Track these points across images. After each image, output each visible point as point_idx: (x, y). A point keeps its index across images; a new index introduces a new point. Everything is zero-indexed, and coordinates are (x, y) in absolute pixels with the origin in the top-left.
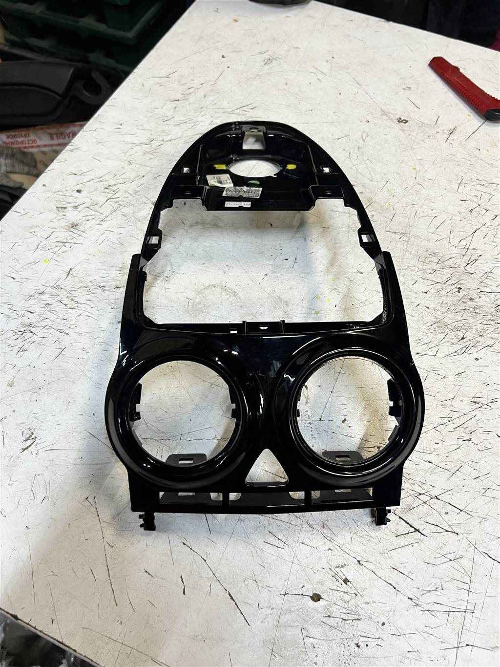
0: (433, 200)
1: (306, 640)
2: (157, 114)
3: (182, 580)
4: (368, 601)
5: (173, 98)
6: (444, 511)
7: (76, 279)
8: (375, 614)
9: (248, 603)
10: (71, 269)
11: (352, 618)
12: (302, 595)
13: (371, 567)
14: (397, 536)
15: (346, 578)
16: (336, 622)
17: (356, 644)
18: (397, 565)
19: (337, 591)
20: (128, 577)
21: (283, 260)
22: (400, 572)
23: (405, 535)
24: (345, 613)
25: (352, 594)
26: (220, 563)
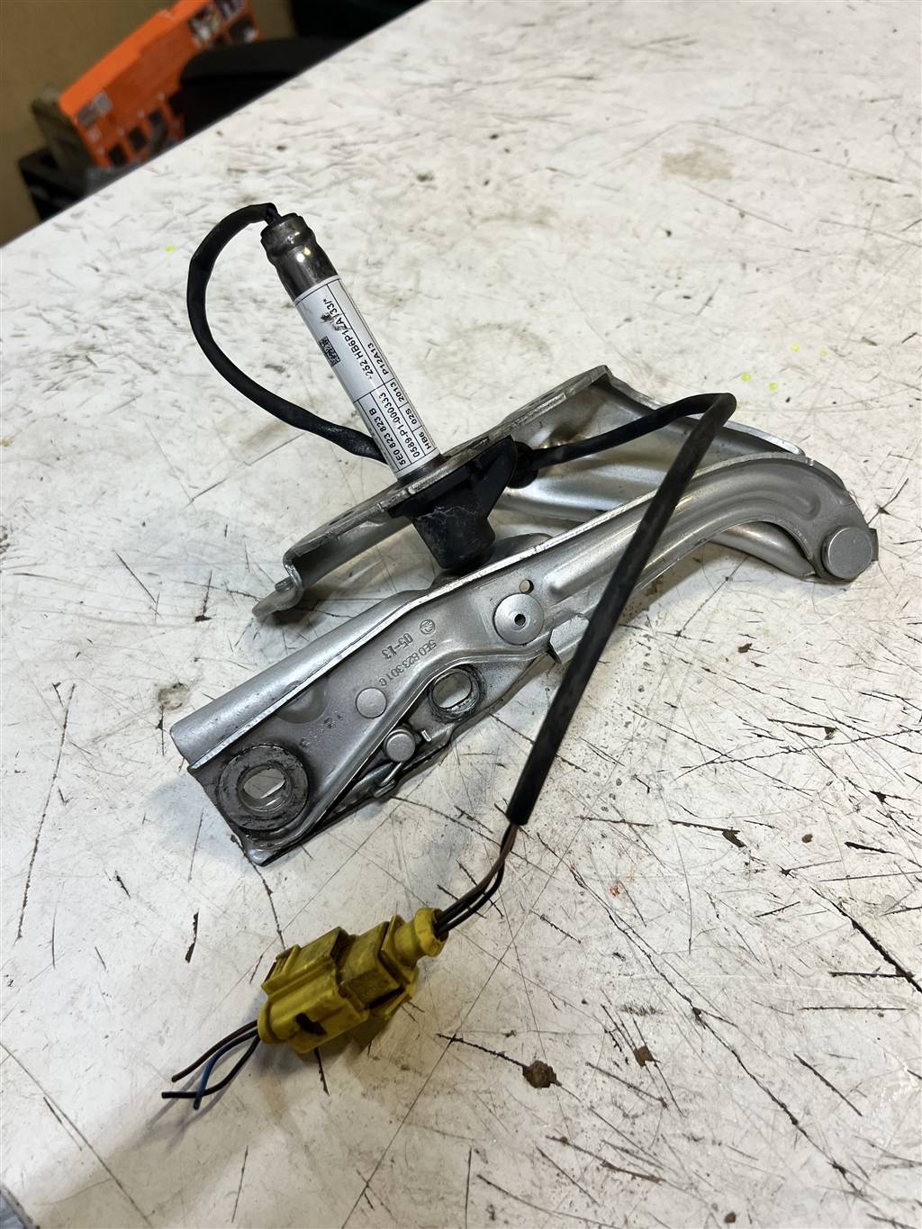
1: (477, 1185)
3: (196, 924)
4: (697, 1135)
8: (712, 1179)
11: (632, 1169)
12: (501, 1055)
13: (732, 1038)
14: (834, 975)
15: (645, 1049)
16: (583, 1164)
18: (819, 1055)
19: (609, 1075)
20: (73, 881)
21: (678, 298)
22: (822, 1079)
23: (861, 979)
24: (615, 1148)
25: (651, 1096)
26: (306, 908)
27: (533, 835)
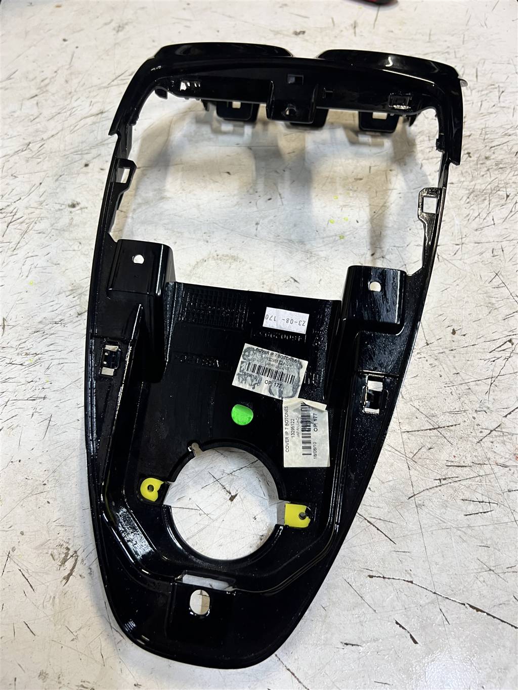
5: (28, 96)
7: (19, 328)
9: (501, 604)
10: (4, 320)
21: (266, 201)
26: (433, 573)
27: (472, 464)
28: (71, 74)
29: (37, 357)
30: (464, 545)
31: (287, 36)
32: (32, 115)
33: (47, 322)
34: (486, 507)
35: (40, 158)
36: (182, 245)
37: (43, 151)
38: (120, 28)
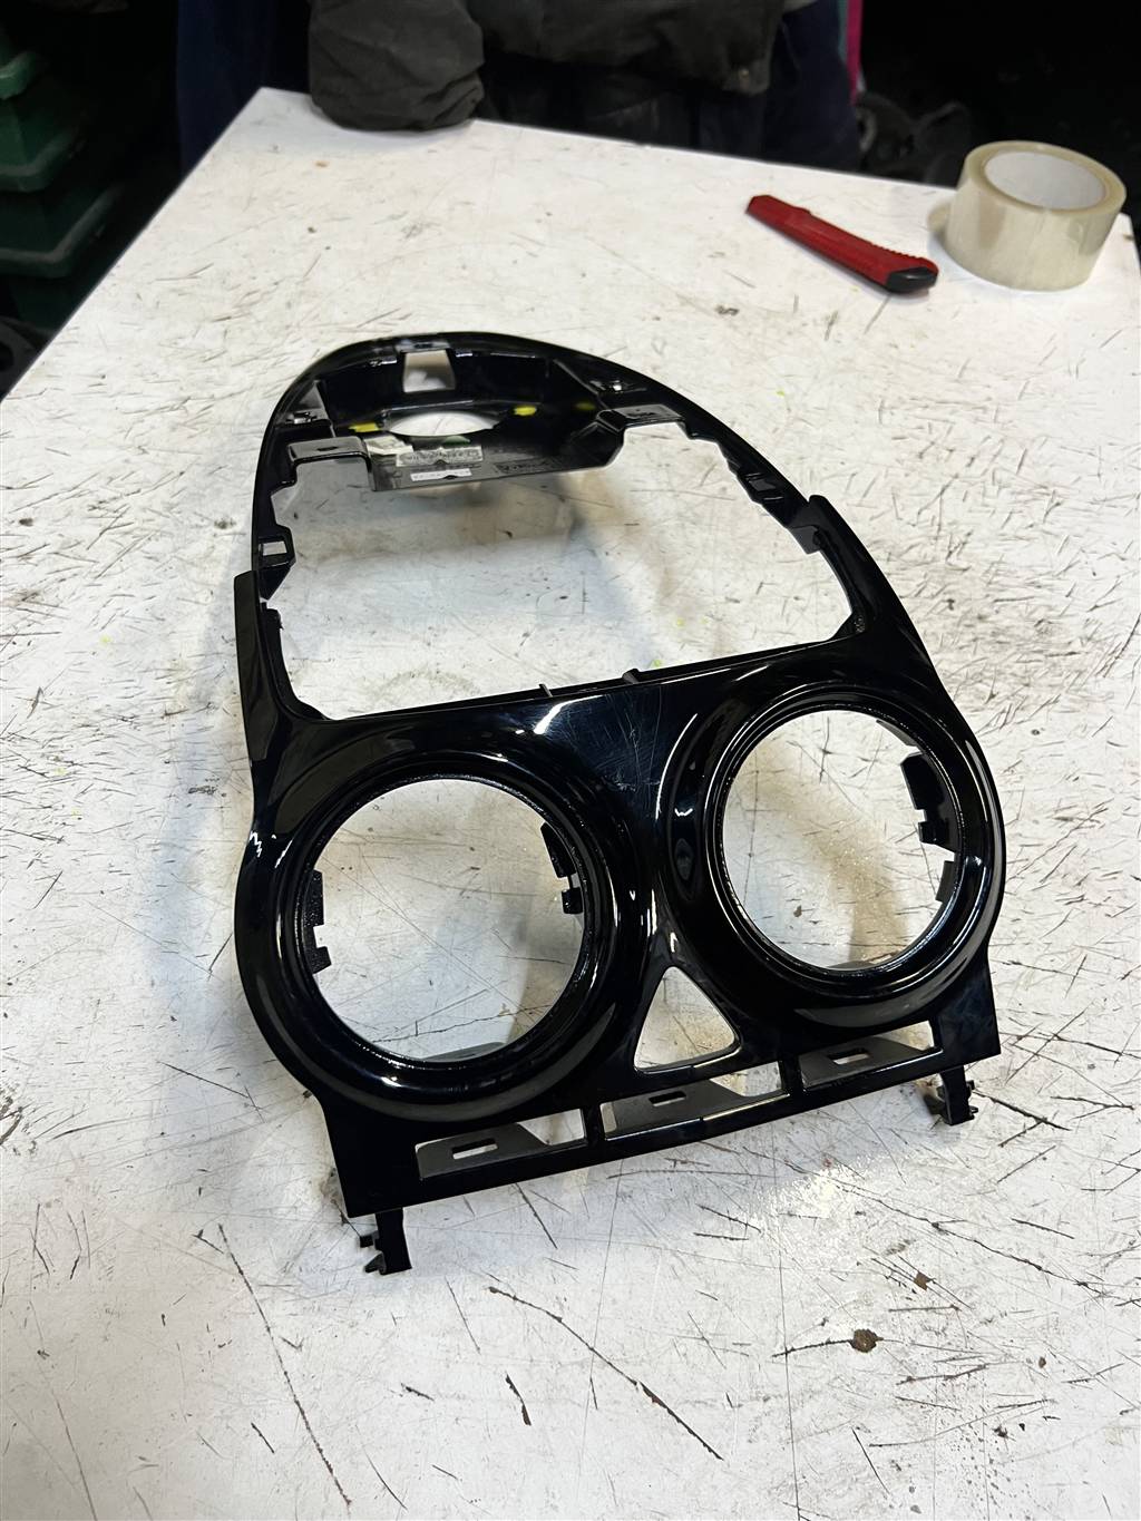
0: (838, 446)
1: (874, 1453)
2: (183, 348)
3: (512, 1387)
4: (989, 1317)
5: (215, 315)
6: (1084, 1064)
7: (59, 712)
8: (1017, 1342)
9: (699, 1402)
10: (40, 691)
11: (965, 1370)
12: (828, 1342)
13: (969, 1232)
14: (1002, 1145)
15: (920, 1275)
16: (932, 1387)
17: (996, 1431)
18: (1026, 1210)
19: (909, 1310)
20: (363, 1418)
21: (556, 600)
22: (1038, 1227)
23: (1018, 1138)
24: (945, 1361)
25: (943, 1308)
26: (601, 1315)
27: (740, 1150)
28: (302, 293)
29: (72, 769)
30: (675, 1283)
31: (704, 311)
32: (210, 350)
33: (110, 713)
34: (739, 1232)
35: (197, 429)
36: (385, 639)
37: (206, 418)
38: (413, 231)
